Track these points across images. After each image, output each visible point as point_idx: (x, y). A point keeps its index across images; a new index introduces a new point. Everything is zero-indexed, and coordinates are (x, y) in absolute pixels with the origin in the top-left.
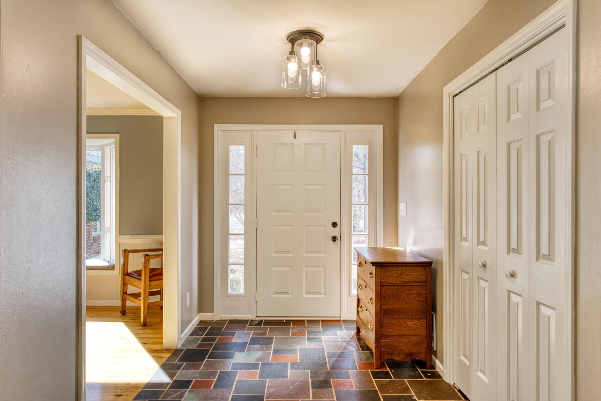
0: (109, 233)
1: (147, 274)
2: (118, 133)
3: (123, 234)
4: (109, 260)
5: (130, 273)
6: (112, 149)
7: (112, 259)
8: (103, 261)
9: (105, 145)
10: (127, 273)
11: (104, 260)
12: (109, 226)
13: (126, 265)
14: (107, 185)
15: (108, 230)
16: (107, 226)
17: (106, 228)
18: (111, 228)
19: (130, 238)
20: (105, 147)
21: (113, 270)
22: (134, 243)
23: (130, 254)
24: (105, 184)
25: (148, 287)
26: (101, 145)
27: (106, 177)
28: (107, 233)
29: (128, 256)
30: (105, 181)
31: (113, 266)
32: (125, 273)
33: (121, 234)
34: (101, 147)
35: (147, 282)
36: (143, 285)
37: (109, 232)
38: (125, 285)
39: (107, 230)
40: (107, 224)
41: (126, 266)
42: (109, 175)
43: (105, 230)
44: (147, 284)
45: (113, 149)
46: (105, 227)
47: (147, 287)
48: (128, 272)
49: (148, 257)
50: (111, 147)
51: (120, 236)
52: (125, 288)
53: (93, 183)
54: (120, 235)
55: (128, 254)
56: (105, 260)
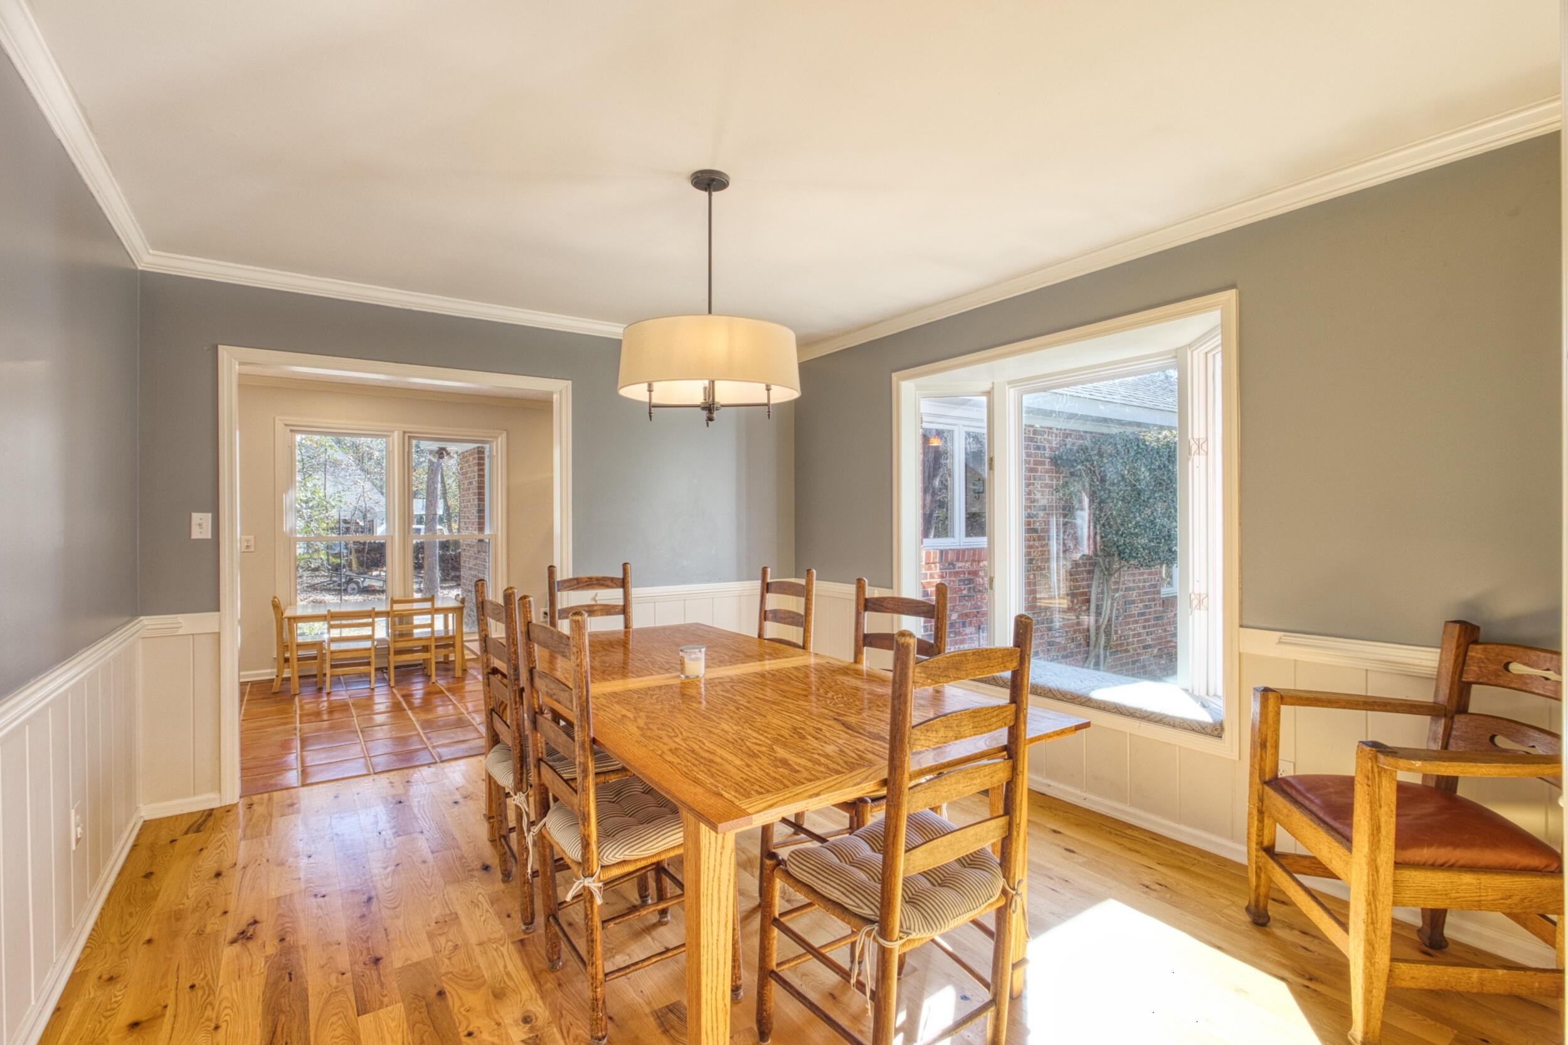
0: (1203, 612)
1: (1383, 832)
2: (1233, 286)
3: (1252, 624)
4: (1203, 693)
5: (1285, 781)
6: (1210, 356)
7: (1211, 692)
8: (1184, 694)
9: (1190, 345)
10: (1276, 778)
11: (1186, 690)
12: (1203, 591)
13: (1268, 745)
14: (1196, 464)
15: (1200, 602)
16: (1197, 592)
17: (1193, 597)
18: (1207, 596)
19: (1280, 642)
20: (1189, 353)
21: (1218, 740)
22: (1295, 661)
23: (1285, 709)
24: (1190, 463)
25: (1390, 891)
26: (1177, 349)
27: (1192, 442)
28: (1196, 612)
29: (1278, 714)
30: (1190, 454)
31: (1218, 727)
32: (1267, 778)
33: (1245, 623)
34: (1175, 357)
35: (1381, 871)
36: (1365, 878)
37: (1202, 607)
38: (1266, 821)
39: (1195, 602)
40: (1196, 583)
41: (1270, 750)
42: (1203, 435)
43: (1191, 602)
44: (1382, 878)
45: (1214, 356)
46: (1190, 591)
47: (1382, 890)
48: (1279, 776)
49: (1391, 760)
50: (1208, 349)
51: (1241, 629)
52: (1266, 832)
53: (1161, 472)
54: (1241, 626)
55: (1279, 708)
56: (1190, 691)
